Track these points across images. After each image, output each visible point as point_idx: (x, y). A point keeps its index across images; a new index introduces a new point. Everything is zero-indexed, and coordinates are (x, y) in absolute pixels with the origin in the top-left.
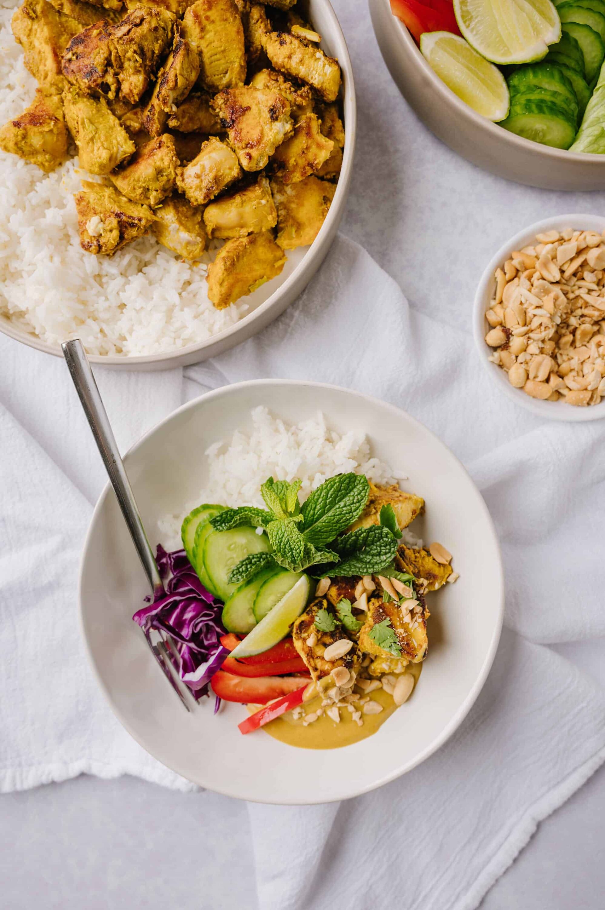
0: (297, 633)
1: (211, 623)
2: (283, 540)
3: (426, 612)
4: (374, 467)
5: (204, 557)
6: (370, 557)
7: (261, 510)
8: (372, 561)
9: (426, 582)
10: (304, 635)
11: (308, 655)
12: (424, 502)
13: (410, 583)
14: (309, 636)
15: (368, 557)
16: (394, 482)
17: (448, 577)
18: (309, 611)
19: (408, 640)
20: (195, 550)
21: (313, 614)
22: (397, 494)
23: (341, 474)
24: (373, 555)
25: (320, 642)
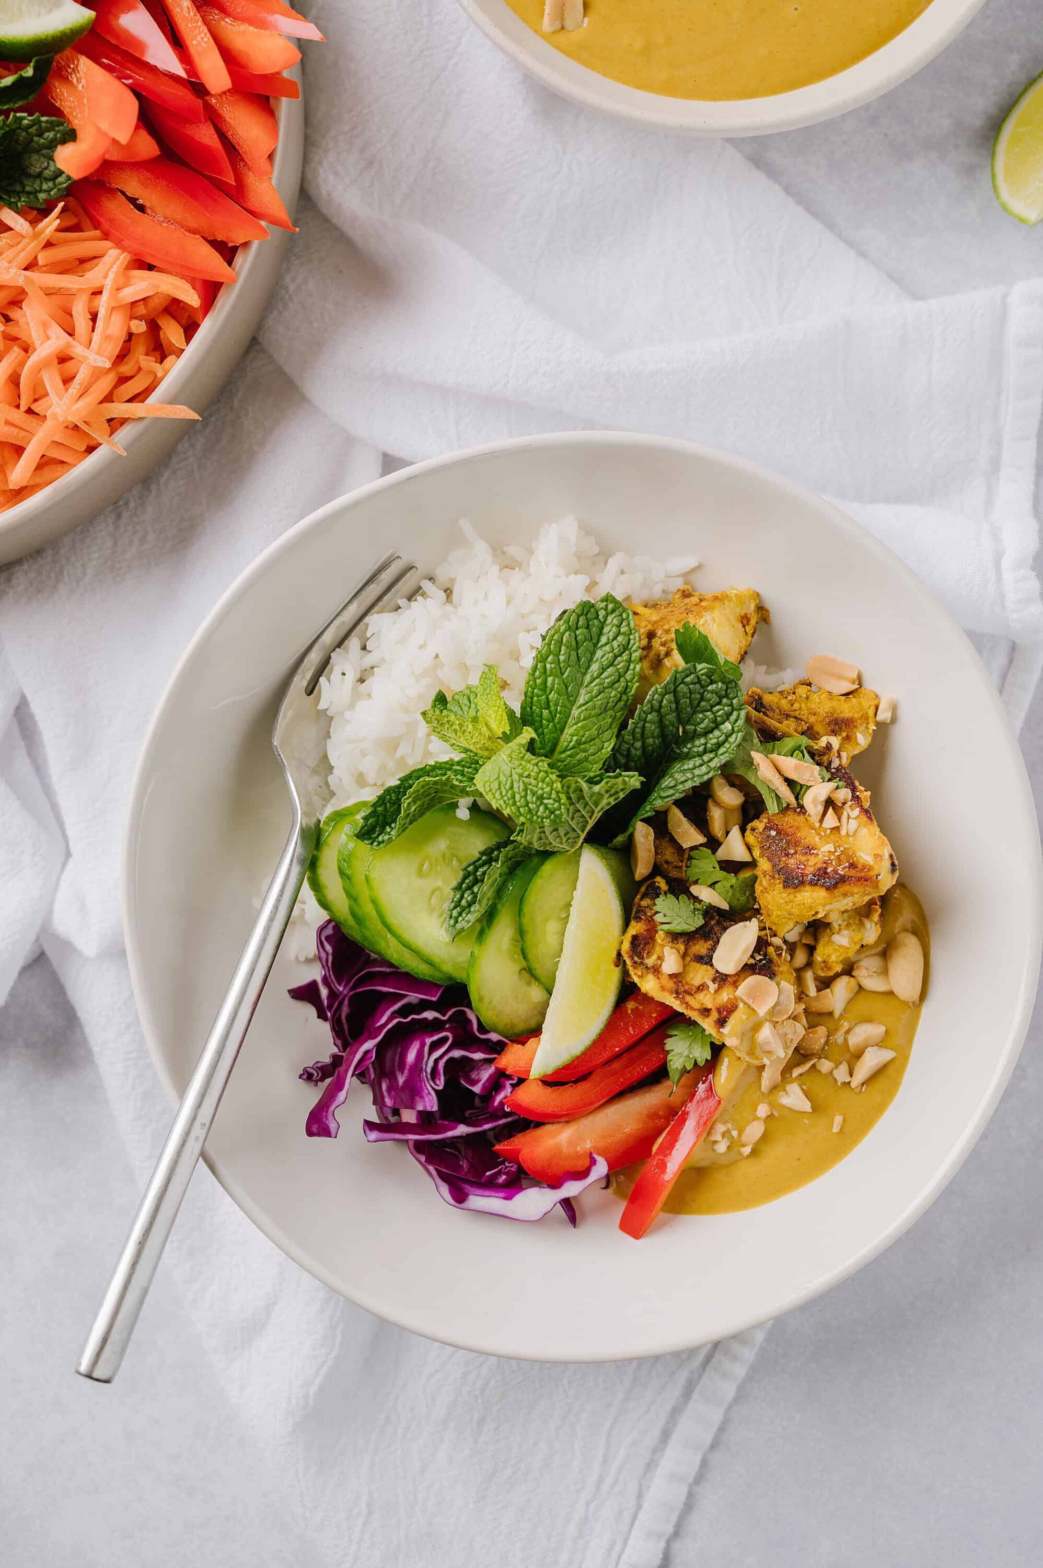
0: (635, 963)
1: (457, 1053)
2: (516, 790)
3: (860, 791)
4: (623, 572)
5: (379, 912)
6: (703, 741)
7: (446, 763)
8: (709, 745)
9: (835, 742)
10: (650, 961)
11: (677, 993)
12: (758, 595)
13: (802, 752)
14: (660, 958)
15: (697, 743)
16: (679, 584)
17: (876, 714)
18: (638, 912)
19: (849, 857)
20: (356, 909)
21: (649, 914)
22: (694, 600)
23: (565, 612)
24: (706, 733)
25: (688, 959)
